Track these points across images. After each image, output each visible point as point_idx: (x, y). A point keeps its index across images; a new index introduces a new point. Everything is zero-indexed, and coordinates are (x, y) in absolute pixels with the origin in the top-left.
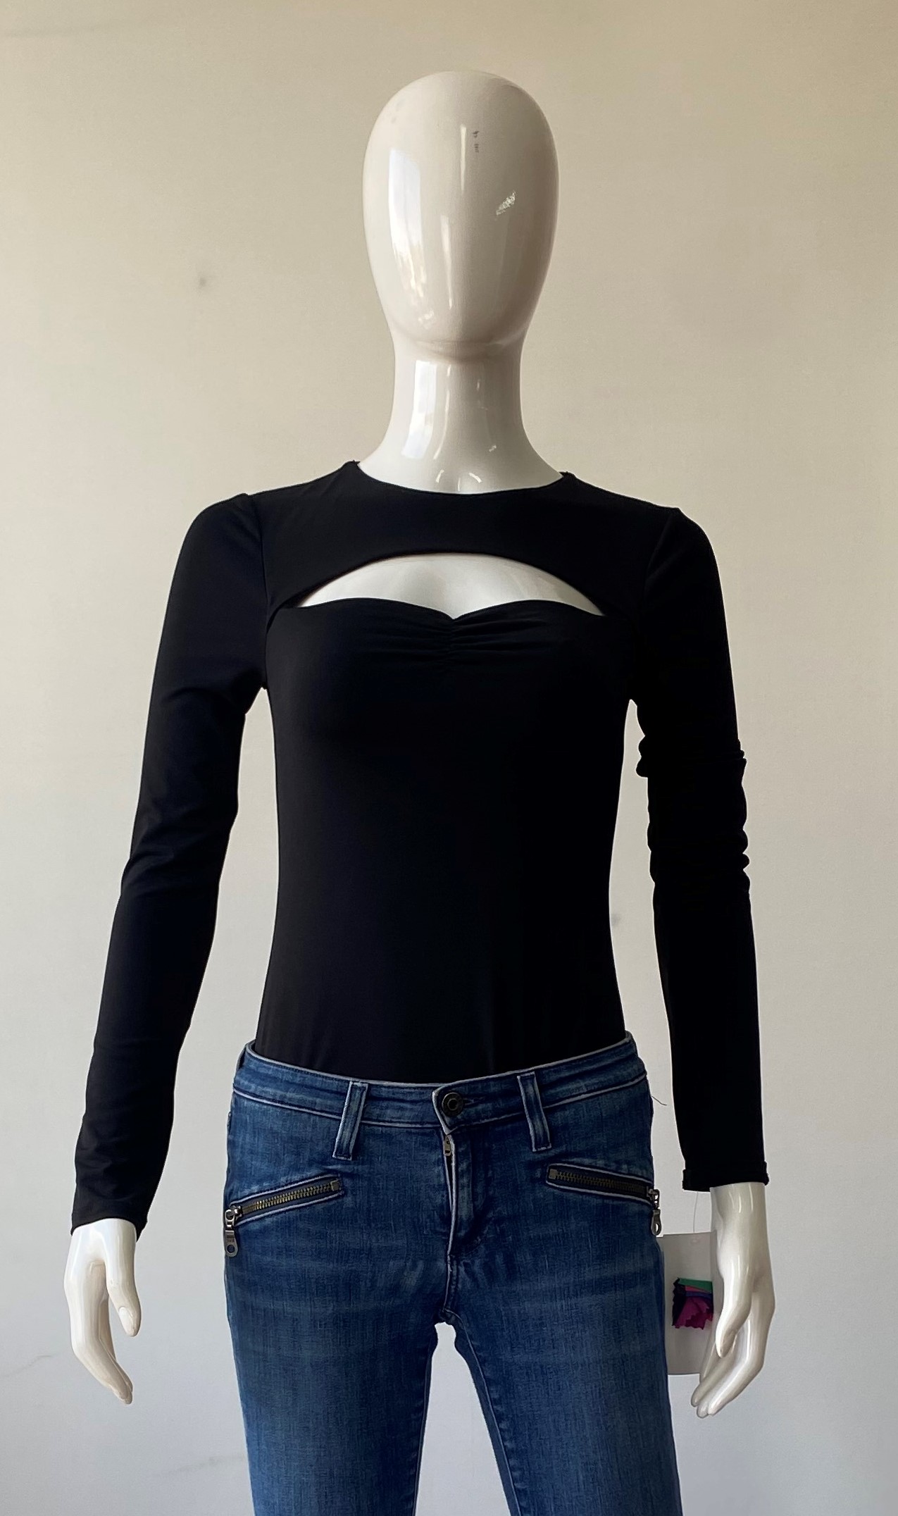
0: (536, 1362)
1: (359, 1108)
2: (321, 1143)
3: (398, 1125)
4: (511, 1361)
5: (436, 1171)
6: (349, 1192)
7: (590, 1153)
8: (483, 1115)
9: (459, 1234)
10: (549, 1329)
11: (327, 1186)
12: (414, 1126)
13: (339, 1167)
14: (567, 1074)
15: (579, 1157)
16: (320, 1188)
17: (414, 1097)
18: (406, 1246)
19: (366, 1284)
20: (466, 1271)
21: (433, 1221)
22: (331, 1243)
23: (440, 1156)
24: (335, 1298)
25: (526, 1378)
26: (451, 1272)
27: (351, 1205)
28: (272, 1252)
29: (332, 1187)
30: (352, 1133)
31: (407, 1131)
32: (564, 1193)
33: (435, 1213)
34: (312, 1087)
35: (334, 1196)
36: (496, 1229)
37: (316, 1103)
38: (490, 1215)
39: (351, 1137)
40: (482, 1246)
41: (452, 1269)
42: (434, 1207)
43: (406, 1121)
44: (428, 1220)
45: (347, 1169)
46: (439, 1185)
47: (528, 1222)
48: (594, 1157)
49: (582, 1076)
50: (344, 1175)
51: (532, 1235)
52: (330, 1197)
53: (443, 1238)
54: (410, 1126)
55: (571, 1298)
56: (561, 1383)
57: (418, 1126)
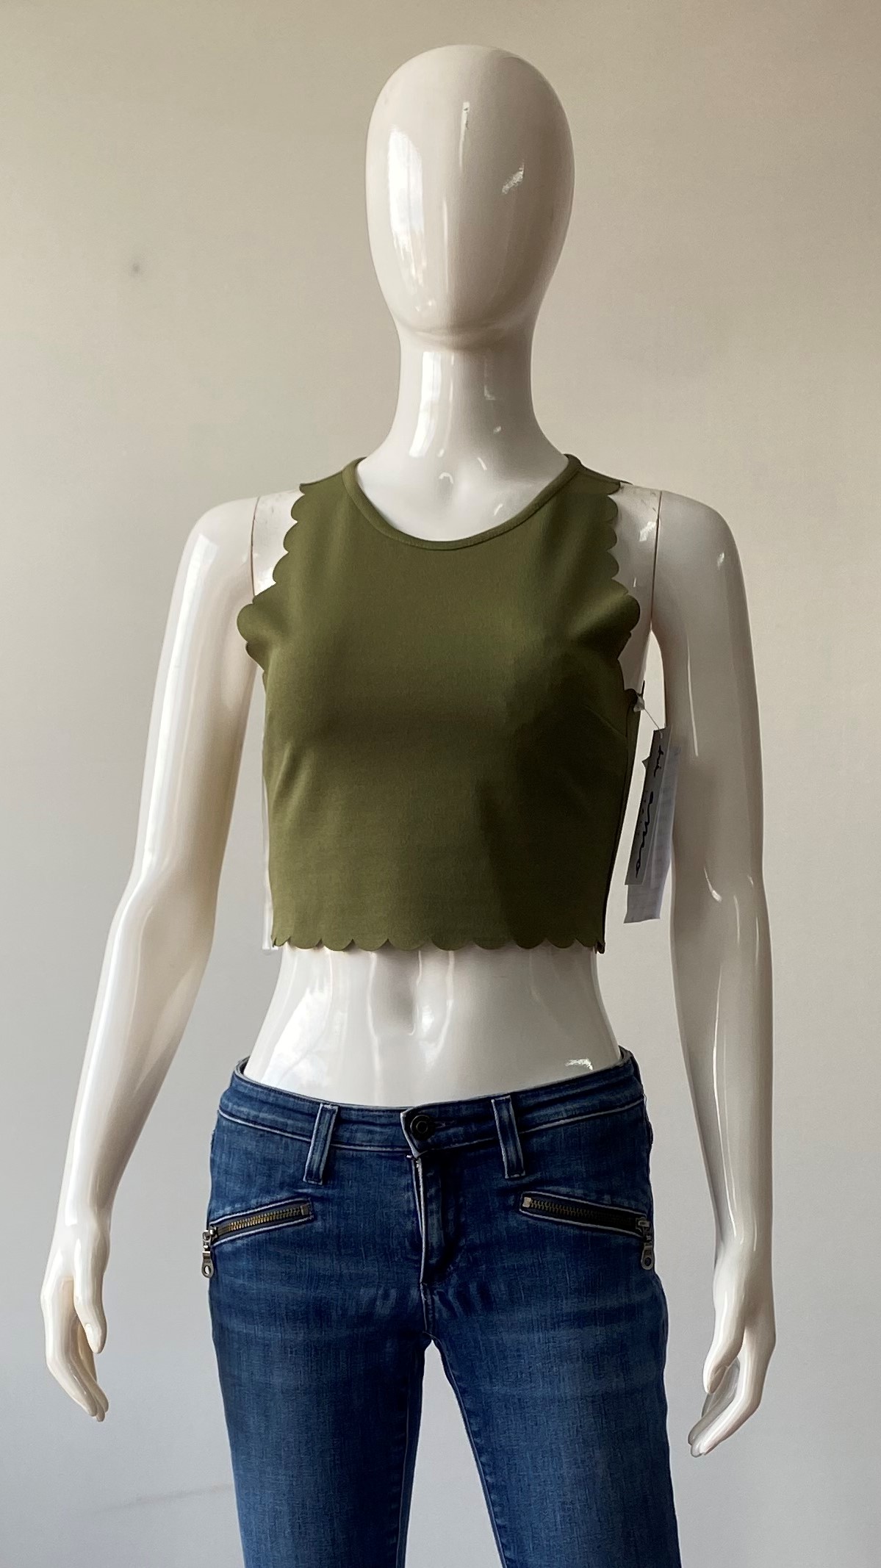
0: (514, 1396)
1: (328, 1131)
2: (292, 1166)
3: (368, 1148)
4: (490, 1392)
5: (406, 1196)
6: (320, 1217)
7: (567, 1181)
8: (454, 1140)
9: (431, 1262)
10: (527, 1362)
11: (297, 1210)
12: (384, 1149)
13: (310, 1191)
14: (546, 1099)
15: (556, 1185)
16: (290, 1211)
17: (383, 1121)
18: (377, 1274)
19: (336, 1311)
20: (440, 1300)
21: (404, 1248)
22: (301, 1267)
23: (410, 1181)
24: (306, 1324)
25: (505, 1411)
26: (426, 1302)
27: (321, 1230)
28: (244, 1275)
29: (302, 1211)
30: (322, 1156)
31: (378, 1155)
32: (539, 1223)
33: (406, 1241)
34: (284, 1108)
35: (306, 1219)
36: (469, 1258)
37: (287, 1125)
38: (463, 1242)
39: (321, 1160)
40: (454, 1275)
41: (425, 1298)
42: (404, 1234)
43: (376, 1144)
44: (399, 1247)
45: (319, 1193)
46: (409, 1211)
47: (502, 1250)
48: (572, 1187)
49: (562, 1101)
50: (314, 1198)
51: (506, 1264)
52: (300, 1221)
53: (416, 1266)
54: (380, 1149)
55: (548, 1330)
56: (538, 1418)
57: (388, 1149)
